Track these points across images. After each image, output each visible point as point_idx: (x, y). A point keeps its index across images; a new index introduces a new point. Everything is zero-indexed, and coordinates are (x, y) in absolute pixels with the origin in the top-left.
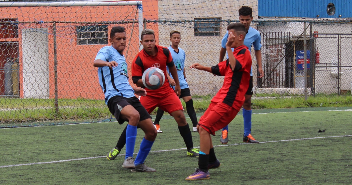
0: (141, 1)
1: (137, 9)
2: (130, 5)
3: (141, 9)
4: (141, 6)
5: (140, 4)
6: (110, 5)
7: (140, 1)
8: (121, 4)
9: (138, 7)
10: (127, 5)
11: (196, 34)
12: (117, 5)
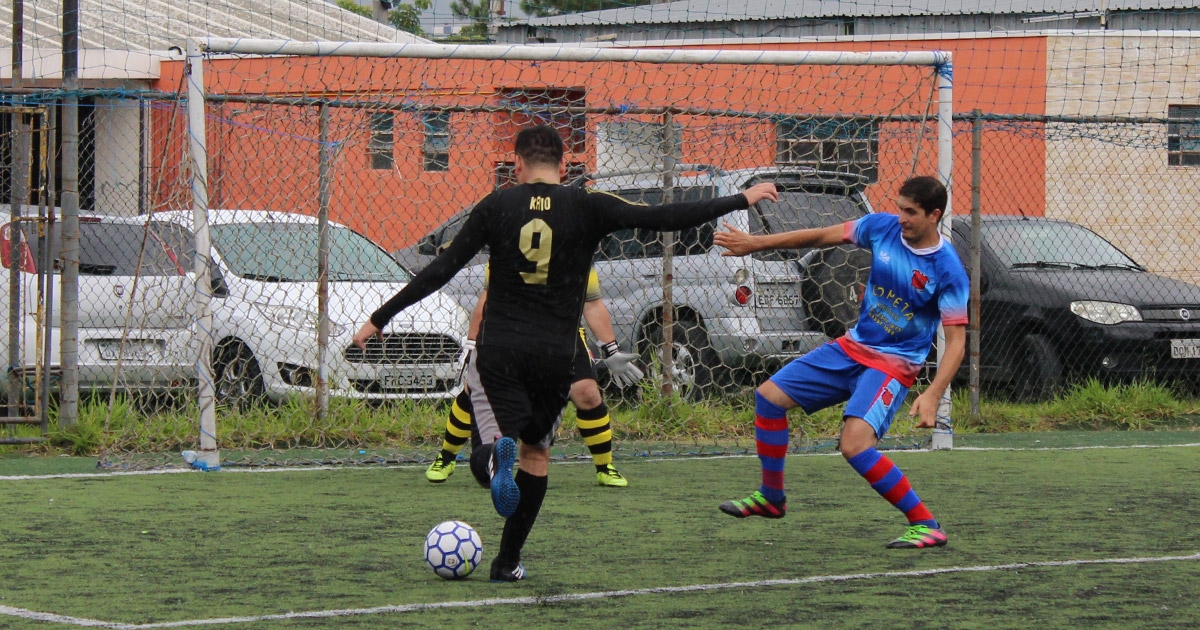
0: (950, 53)
1: (933, 78)
2: (909, 65)
3: (948, 76)
4: (947, 67)
5: (945, 62)
6: (841, 61)
7: (944, 53)
8: (879, 61)
9: (936, 71)
10: (900, 64)
11: (1173, 160)
12: (865, 64)
